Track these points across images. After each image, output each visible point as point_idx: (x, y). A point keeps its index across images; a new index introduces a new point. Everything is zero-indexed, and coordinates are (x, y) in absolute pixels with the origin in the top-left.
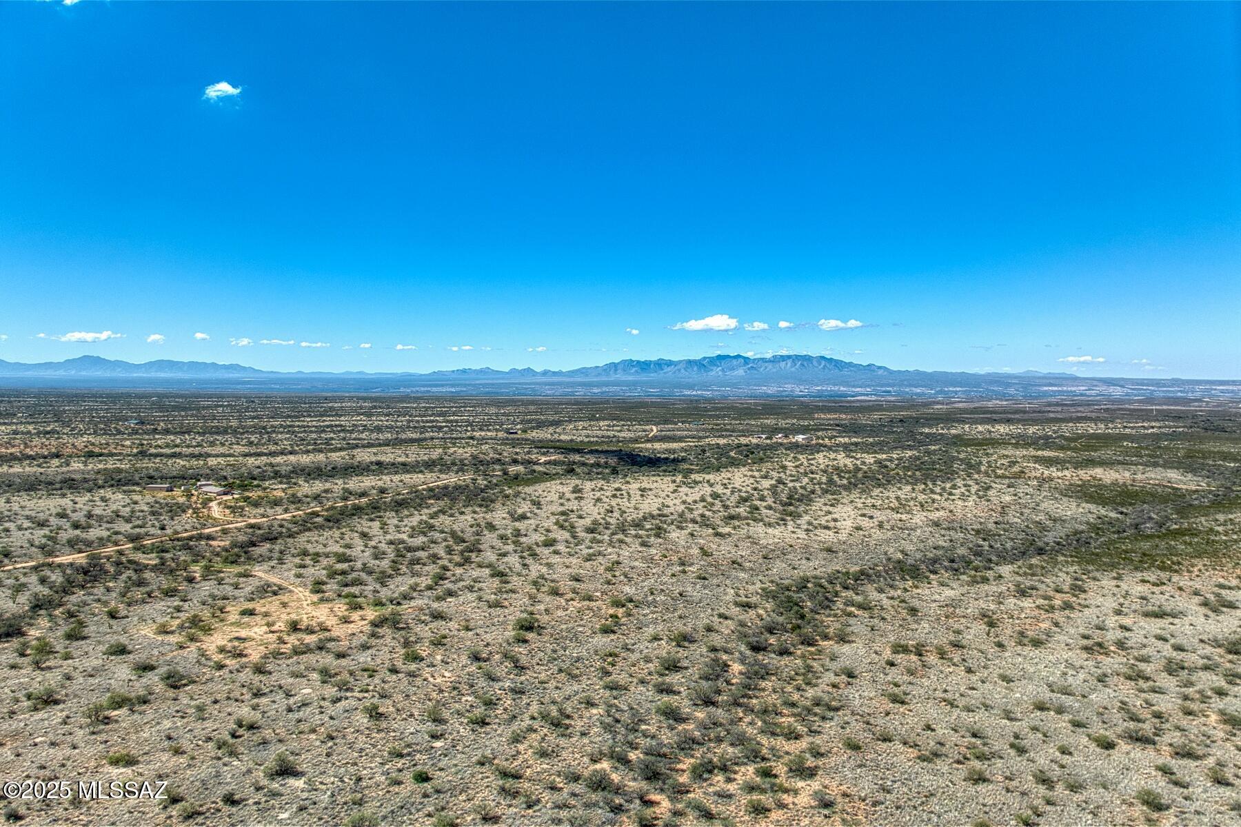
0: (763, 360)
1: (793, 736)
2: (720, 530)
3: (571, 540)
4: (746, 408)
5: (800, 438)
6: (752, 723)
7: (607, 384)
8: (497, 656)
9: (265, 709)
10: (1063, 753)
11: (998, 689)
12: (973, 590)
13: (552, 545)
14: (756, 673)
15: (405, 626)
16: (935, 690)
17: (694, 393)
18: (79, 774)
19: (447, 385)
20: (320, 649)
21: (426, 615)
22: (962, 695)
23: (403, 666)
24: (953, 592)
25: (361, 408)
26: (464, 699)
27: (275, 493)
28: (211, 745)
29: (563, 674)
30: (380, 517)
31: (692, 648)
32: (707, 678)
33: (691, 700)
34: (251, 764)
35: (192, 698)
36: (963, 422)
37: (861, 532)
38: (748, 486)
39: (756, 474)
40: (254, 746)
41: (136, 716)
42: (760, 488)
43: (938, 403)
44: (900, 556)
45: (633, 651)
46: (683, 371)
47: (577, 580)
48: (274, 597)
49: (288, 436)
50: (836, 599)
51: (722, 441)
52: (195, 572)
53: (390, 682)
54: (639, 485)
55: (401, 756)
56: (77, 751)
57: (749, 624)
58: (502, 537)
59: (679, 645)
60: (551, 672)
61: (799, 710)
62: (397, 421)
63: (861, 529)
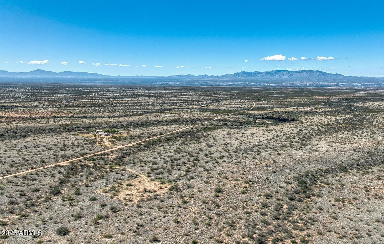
0: (295, 72)
1: (302, 230)
2: (279, 152)
3: (229, 156)
4: (288, 93)
5: (308, 109)
6: (290, 226)
7: (235, 81)
8: (210, 202)
9: (144, 220)
10: (382, 236)
11: (366, 215)
12: (363, 177)
13: (223, 158)
14: (291, 208)
15: (180, 190)
16: (346, 215)
17: (269, 85)
18: (97, 241)
19: (174, 81)
20: (155, 198)
21: (185, 186)
22: (354, 217)
23: (182, 205)
24: (356, 178)
25: (145, 93)
26: (202, 217)
27: (124, 134)
28: (131, 231)
29: (231, 208)
30: (163, 145)
31: (271, 199)
32: (276, 210)
33: (271, 217)
34: (145, 238)
35: (121, 216)
36: (370, 100)
37: (328, 153)
38: (289, 132)
39: (292, 126)
40: (144, 232)
41: (106, 222)
42: (294, 133)
43: (362, 90)
44: (340, 163)
45: (252, 200)
46: (264, 76)
47: (233, 173)
48: (136, 179)
49: (122, 108)
50: (318, 180)
51: (280, 110)
52: (107, 169)
53: (179, 211)
54: (250, 131)
55: (187, 235)
56: (93, 233)
57: (289, 190)
58: (205, 155)
59: (267, 198)
60: (228, 207)
61: (304, 221)
62: (159, 100)
63: (328, 152)
